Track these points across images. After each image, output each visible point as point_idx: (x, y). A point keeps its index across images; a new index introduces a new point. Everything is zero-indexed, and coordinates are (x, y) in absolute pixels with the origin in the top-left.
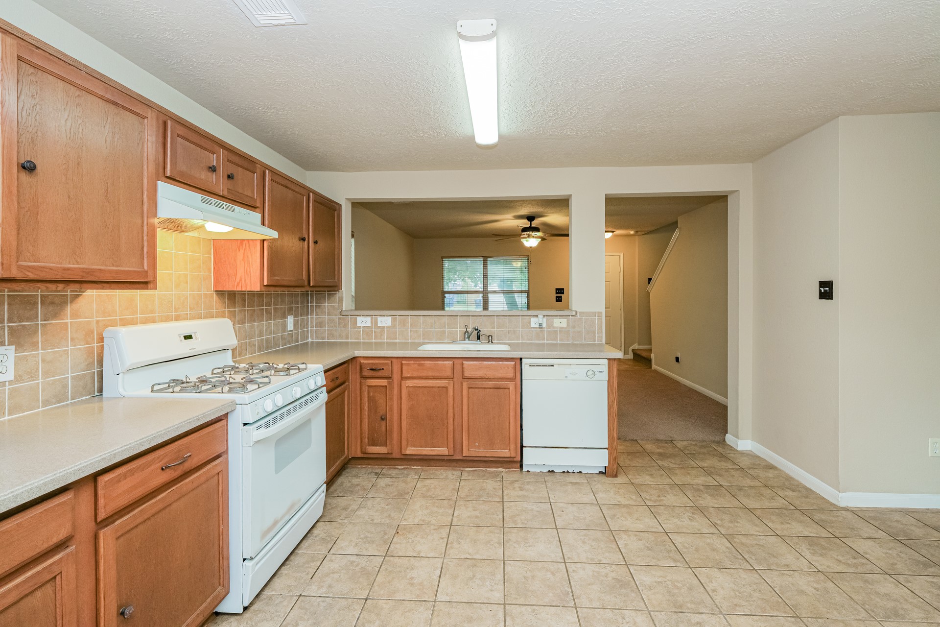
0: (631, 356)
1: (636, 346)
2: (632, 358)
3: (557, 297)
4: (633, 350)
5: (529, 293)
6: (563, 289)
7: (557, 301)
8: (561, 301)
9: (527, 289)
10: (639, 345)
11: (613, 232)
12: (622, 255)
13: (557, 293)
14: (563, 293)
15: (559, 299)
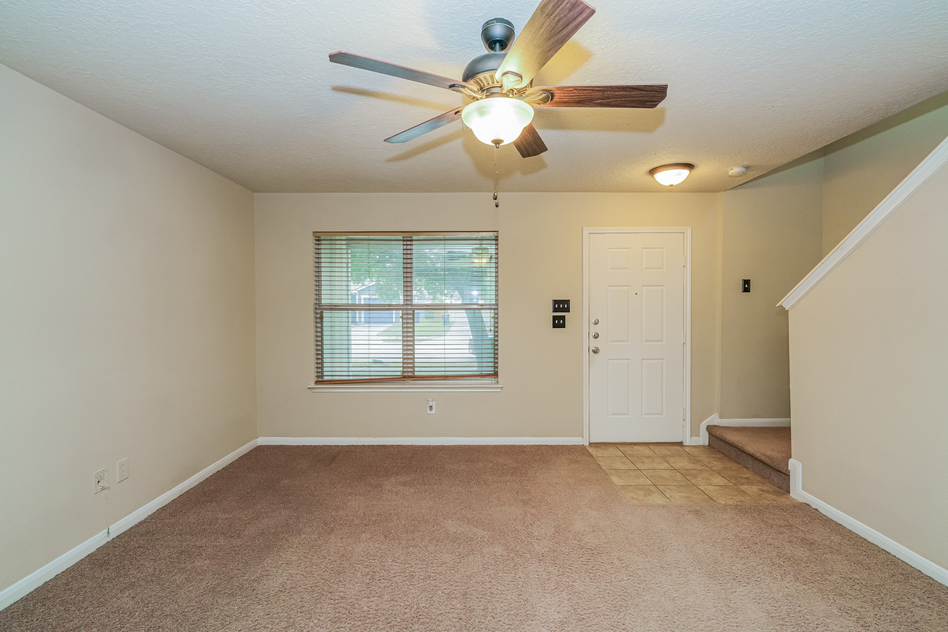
0: (703, 439)
1: (715, 419)
2: (707, 444)
3: (555, 318)
4: (709, 428)
5: (497, 309)
6: (568, 302)
7: (555, 326)
8: (563, 326)
9: (493, 302)
10: (721, 417)
11: (689, 166)
12: (689, 232)
13: (555, 310)
14: (568, 310)
15: (559, 323)
